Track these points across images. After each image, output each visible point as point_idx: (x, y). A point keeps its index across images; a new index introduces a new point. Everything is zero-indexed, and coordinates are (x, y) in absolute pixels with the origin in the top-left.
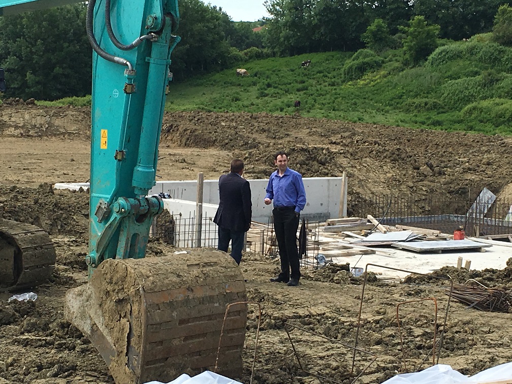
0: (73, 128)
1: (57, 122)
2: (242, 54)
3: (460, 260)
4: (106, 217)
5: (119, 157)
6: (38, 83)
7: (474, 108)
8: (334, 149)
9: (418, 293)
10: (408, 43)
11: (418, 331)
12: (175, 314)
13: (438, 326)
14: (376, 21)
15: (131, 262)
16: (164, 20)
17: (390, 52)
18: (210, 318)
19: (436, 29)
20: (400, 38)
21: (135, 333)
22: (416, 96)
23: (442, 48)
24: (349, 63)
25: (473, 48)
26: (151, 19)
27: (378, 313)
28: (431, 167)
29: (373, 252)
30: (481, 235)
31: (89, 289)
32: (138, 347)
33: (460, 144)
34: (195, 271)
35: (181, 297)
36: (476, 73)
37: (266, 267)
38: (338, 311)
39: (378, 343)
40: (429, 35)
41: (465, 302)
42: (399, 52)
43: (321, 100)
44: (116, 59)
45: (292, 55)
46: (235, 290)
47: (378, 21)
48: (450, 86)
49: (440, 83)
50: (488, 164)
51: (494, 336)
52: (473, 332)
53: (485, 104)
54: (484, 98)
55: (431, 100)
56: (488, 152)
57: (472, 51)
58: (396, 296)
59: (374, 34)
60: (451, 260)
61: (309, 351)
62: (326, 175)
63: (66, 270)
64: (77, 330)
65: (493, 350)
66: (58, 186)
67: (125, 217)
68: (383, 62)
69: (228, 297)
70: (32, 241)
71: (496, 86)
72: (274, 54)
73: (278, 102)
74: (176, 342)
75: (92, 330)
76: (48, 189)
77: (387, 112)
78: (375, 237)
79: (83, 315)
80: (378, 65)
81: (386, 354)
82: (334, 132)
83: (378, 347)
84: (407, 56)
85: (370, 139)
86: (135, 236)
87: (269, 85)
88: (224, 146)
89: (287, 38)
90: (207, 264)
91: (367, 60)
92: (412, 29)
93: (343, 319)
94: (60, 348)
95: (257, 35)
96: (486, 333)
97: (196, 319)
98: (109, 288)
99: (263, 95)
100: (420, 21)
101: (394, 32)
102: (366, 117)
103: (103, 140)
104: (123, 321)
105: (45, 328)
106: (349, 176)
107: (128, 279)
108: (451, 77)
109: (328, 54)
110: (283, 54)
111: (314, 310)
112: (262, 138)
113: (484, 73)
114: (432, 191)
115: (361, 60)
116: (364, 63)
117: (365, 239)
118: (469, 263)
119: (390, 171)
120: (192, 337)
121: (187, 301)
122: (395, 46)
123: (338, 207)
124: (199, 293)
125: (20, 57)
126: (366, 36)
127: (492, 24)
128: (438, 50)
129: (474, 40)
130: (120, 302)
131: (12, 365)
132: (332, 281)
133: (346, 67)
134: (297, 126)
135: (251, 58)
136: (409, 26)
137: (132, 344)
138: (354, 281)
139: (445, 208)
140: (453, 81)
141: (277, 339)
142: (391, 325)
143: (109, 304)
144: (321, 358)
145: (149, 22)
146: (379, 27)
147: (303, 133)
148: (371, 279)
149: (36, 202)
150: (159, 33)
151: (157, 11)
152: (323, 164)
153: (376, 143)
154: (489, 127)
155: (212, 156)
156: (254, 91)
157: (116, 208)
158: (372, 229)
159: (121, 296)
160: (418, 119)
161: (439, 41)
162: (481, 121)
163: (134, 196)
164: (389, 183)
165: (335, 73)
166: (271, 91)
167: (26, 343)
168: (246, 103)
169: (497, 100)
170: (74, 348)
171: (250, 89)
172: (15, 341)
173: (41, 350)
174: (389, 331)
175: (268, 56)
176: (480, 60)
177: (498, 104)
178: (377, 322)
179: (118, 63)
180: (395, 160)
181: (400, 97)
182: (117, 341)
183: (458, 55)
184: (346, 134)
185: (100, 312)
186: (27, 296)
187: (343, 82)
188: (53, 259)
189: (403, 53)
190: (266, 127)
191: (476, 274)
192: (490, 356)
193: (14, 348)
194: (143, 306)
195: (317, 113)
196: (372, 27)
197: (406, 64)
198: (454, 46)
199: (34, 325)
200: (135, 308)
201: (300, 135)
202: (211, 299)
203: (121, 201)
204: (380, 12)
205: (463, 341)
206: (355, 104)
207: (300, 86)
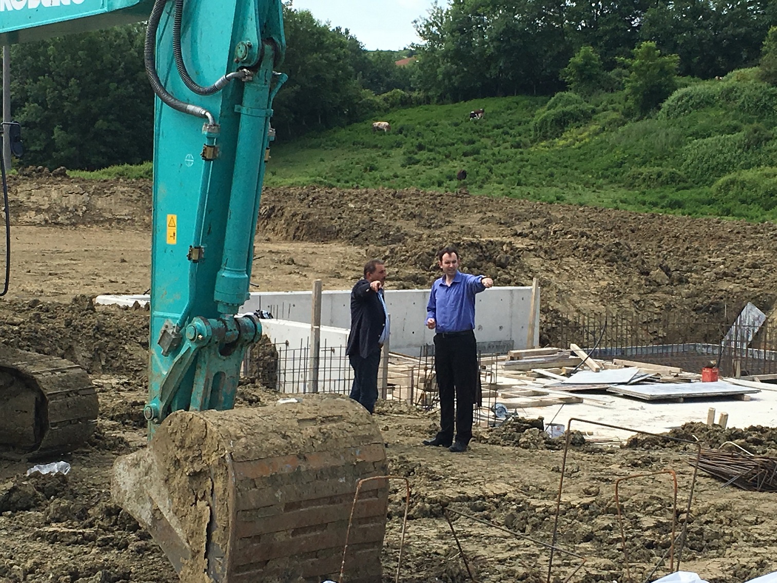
0: (124, 212)
1: (100, 203)
2: (379, 99)
3: (712, 413)
4: (174, 347)
5: (195, 256)
6: (71, 143)
7: (733, 182)
8: (519, 243)
9: (647, 462)
10: (631, 81)
11: (648, 522)
12: (278, 495)
13: (678, 513)
14: (583, 49)
15: (212, 416)
16: (262, 50)
17: (605, 97)
18: (331, 500)
19: (673, 60)
20: (620, 75)
21: (219, 523)
22: (644, 163)
23: (684, 90)
24: (543, 113)
25: (731, 90)
26: (242, 48)
27: (588, 493)
28: (667, 271)
29: (579, 401)
30: (744, 374)
31: (149, 456)
32: (223, 544)
33: (711, 237)
34: (310, 430)
35: (287, 469)
36: (735, 129)
37: (418, 423)
38: (526, 489)
39: (588, 538)
40: (664, 71)
41: (720, 477)
42: (618, 96)
43: (499, 169)
44: (190, 107)
45: (455, 101)
46: (369, 459)
47: (586, 50)
48: (694, 148)
49: (679, 144)
50: (754, 266)
51: (764, 528)
52: (731, 522)
53: (749, 175)
54: (748, 166)
55: (667, 170)
56: (754, 248)
57: (728, 94)
58: (615, 467)
59: (581, 69)
60: (698, 413)
61: (482, 552)
62: (508, 283)
63: (114, 428)
64: (131, 518)
65: (762, 550)
66: (102, 300)
67: (203, 346)
68: (594, 112)
69: (359, 470)
70: (62, 384)
71: (765, 148)
72: (428, 101)
73: (435, 173)
74: (281, 537)
75: (154, 519)
76: (86, 305)
77: (600, 187)
78: (582, 377)
79: (140, 496)
80: (586, 117)
81: (600, 555)
82: (520, 218)
83: (588, 545)
84: (630, 103)
85: (574, 229)
86: (219, 376)
87: (421, 147)
88: (353, 240)
89: (448, 75)
90: (327, 419)
91: (569, 108)
92: (637, 62)
93: (534, 502)
94: (106, 545)
95: (403, 71)
96: (751, 523)
97: (310, 502)
98: (180, 455)
99: (411, 162)
100: (649, 48)
101: (611, 66)
102: (569, 196)
103: (170, 231)
104: (201, 504)
105: (83, 515)
106: (543, 284)
107: (209, 440)
108: (696, 135)
109: (510, 99)
110: (441, 100)
111: (490, 489)
112: (410, 227)
113: (747, 129)
114: (669, 307)
115: (559, 109)
116: (565, 114)
117: (567, 380)
118: (725, 417)
119: (604, 277)
120: (304, 530)
121: (297, 475)
122: (612, 87)
123: (527, 332)
124: (315, 463)
125: (43, 104)
126: (568, 73)
127: (759, 54)
128: (676, 94)
129: (732, 79)
130: (195, 475)
131: (32, 571)
132: (517, 444)
133: (538, 119)
134: (463, 209)
135: (393, 105)
136: (632, 57)
137: (215, 539)
138: (551, 445)
139: (689, 334)
140: (701, 141)
141: (433, 533)
142: (607, 511)
143: (180, 480)
144: (501, 562)
145: (240, 53)
146: (587, 58)
147: (472, 220)
148: (577, 441)
149: (68, 324)
150: (255, 68)
151: (252, 36)
152: (503, 266)
153: (583, 234)
154: (755, 209)
155: (334, 254)
156: (398, 155)
157: (189, 334)
158: (578, 365)
159: (197, 467)
160: (648, 198)
161: (679, 80)
162: (743, 202)
163: (217, 316)
164: (603, 296)
165: (520, 129)
166: (423, 155)
167: (54, 538)
168: (386, 174)
169: (768, 170)
170: (126, 546)
171: (393, 152)
172: (38, 535)
173: (76, 549)
174: (604, 521)
175: (419, 103)
176: (741, 109)
177: (767, 176)
178: (586, 507)
179: (192, 113)
180: (612, 260)
181: (620, 165)
182: (192, 535)
183: (707, 102)
184: (538, 221)
185: (165, 491)
186: (55, 467)
187: (533, 142)
188: (93, 410)
189: (624, 98)
190: (417, 211)
191: (735, 434)
192: (757, 559)
193: (36, 545)
194: (231, 482)
195: (494, 189)
196: (578, 59)
197: (628, 114)
198: (701, 87)
199: (65, 510)
200: (219, 485)
201: (468, 223)
202: (334, 472)
203: (198, 322)
204: (588, 36)
205: (717, 535)
206: (552, 175)
207: (468, 148)
